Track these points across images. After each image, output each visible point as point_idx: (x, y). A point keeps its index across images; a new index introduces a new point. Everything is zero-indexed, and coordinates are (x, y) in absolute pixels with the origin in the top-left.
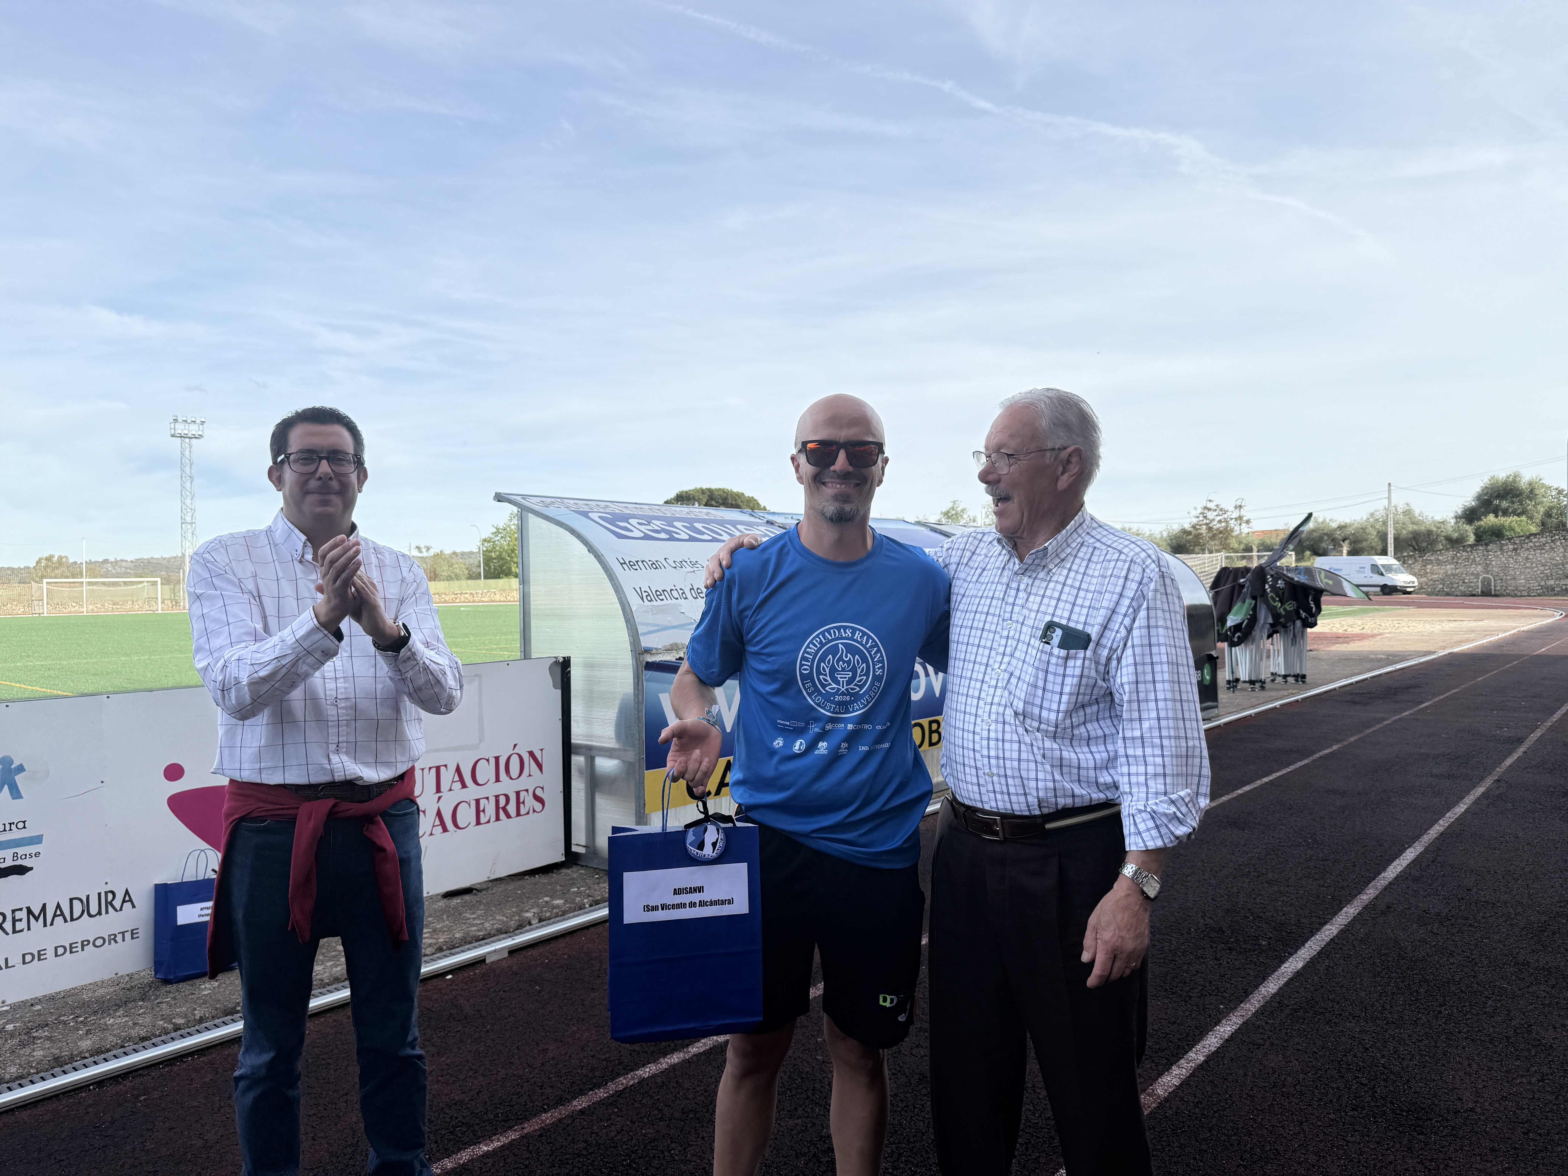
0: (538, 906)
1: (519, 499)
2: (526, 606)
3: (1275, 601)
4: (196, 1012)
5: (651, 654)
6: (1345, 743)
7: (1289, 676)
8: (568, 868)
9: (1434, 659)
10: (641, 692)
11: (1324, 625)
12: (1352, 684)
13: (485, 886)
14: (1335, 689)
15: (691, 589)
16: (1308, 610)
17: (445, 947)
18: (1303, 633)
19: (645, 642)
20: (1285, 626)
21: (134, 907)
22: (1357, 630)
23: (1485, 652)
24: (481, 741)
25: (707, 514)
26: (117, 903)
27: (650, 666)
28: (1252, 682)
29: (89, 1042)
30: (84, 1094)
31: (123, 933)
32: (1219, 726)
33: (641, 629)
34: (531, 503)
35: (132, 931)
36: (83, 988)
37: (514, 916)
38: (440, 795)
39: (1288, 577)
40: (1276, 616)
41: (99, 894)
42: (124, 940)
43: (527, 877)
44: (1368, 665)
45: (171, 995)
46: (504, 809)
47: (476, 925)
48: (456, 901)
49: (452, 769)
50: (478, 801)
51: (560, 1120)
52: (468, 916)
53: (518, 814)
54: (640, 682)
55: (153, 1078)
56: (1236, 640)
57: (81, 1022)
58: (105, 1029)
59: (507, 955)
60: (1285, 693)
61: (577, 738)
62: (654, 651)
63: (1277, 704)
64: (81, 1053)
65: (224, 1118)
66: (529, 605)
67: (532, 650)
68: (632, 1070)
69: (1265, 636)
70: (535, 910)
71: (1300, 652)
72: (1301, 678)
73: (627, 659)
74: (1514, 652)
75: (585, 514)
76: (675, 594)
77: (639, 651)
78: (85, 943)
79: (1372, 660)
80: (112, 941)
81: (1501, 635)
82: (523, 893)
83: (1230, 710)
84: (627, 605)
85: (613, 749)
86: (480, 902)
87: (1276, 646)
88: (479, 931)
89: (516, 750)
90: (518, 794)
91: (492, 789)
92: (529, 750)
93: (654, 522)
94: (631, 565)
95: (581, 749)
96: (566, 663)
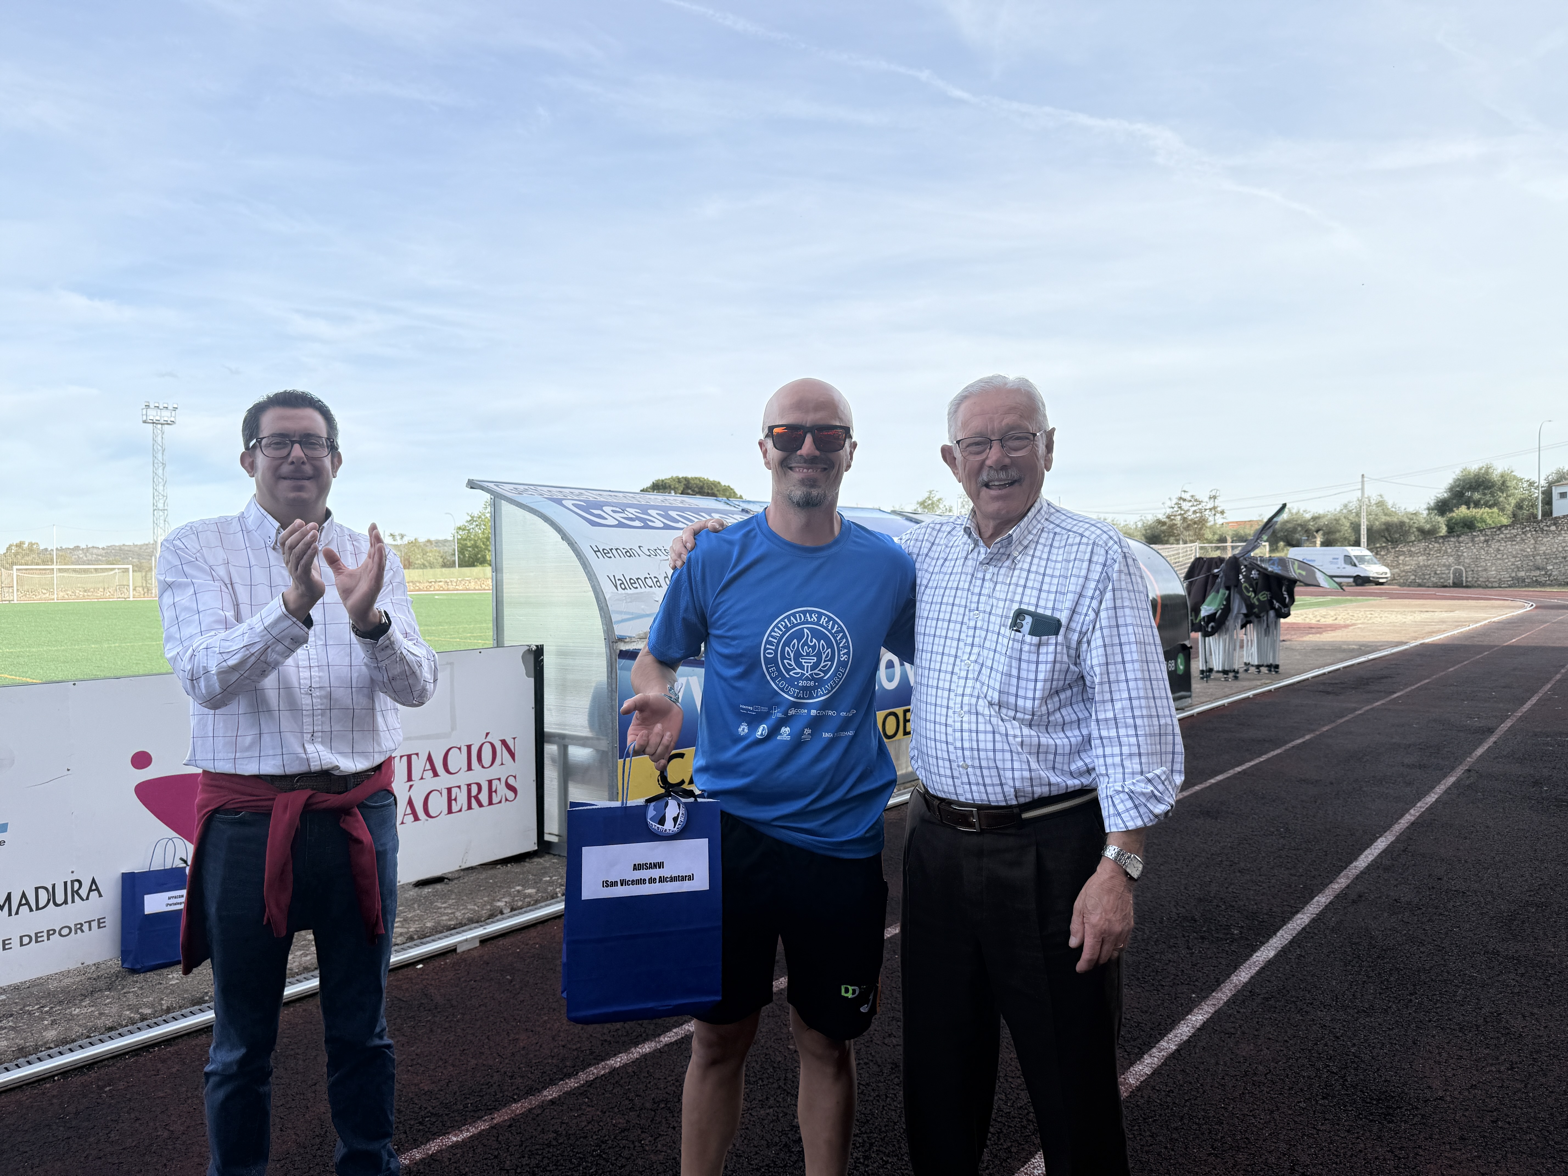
0: (510, 895)
1: (492, 485)
2: (499, 594)
3: (1248, 591)
4: (163, 1002)
5: (625, 642)
6: (1318, 733)
7: (1262, 666)
8: (541, 857)
9: (1406, 650)
10: (614, 681)
11: (1298, 615)
12: (1324, 674)
13: (457, 876)
14: (1307, 679)
16: (1282, 601)
17: (416, 937)
18: (1276, 624)
19: (619, 631)
20: (1258, 617)
21: (100, 895)
22: (1329, 621)
23: (1456, 642)
24: (453, 729)
25: (682, 502)
26: (84, 892)
27: (621, 655)
28: (1225, 672)
29: (54, 1033)
30: (48, 1085)
31: (90, 922)
32: (1192, 716)
33: (615, 618)
34: (505, 491)
35: (99, 920)
36: (49, 978)
37: (485, 905)
38: (411, 783)
39: (1262, 567)
40: (1250, 606)
41: (66, 883)
42: (90, 929)
43: (499, 866)
44: (1340, 656)
45: (138, 985)
46: (477, 798)
47: (447, 914)
48: (427, 890)
49: (424, 757)
50: (449, 790)
51: (530, 1110)
52: (439, 905)
53: (490, 803)
54: (614, 670)
55: (119, 1068)
56: (1209, 630)
57: (47, 1012)
58: (71, 1018)
59: (478, 944)
60: (1259, 683)
61: (549, 727)
62: (628, 640)
63: (1250, 694)
64: (46, 1043)
65: (192, 1110)
66: (502, 592)
67: (505, 638)
68: (602, 1060)
69: (1239, 626)
70: (507, 900)
71: (1274, 643)
72: (1274, 668)
73: (601, 648)
74: (1485, 643)
75: (559, 502)
76: (649, 582)
77: (612, 640)
78: (51, 932)
79: (1344, 651)
80: (79, 931)
81: (1472, 626)
82: (495, 883)
83: (1204, 699)
84: (600, 593)
85: (587, 738)
86: (451, 891)
87: (1250, 636)
88: (450, 920)
89: (489, 739)
90: (490, 782)
91: (464, 778)
92: (502, 738)
93: (628, 509)
94: (605, 553)
95: (553, 738)
96: (539, 651)
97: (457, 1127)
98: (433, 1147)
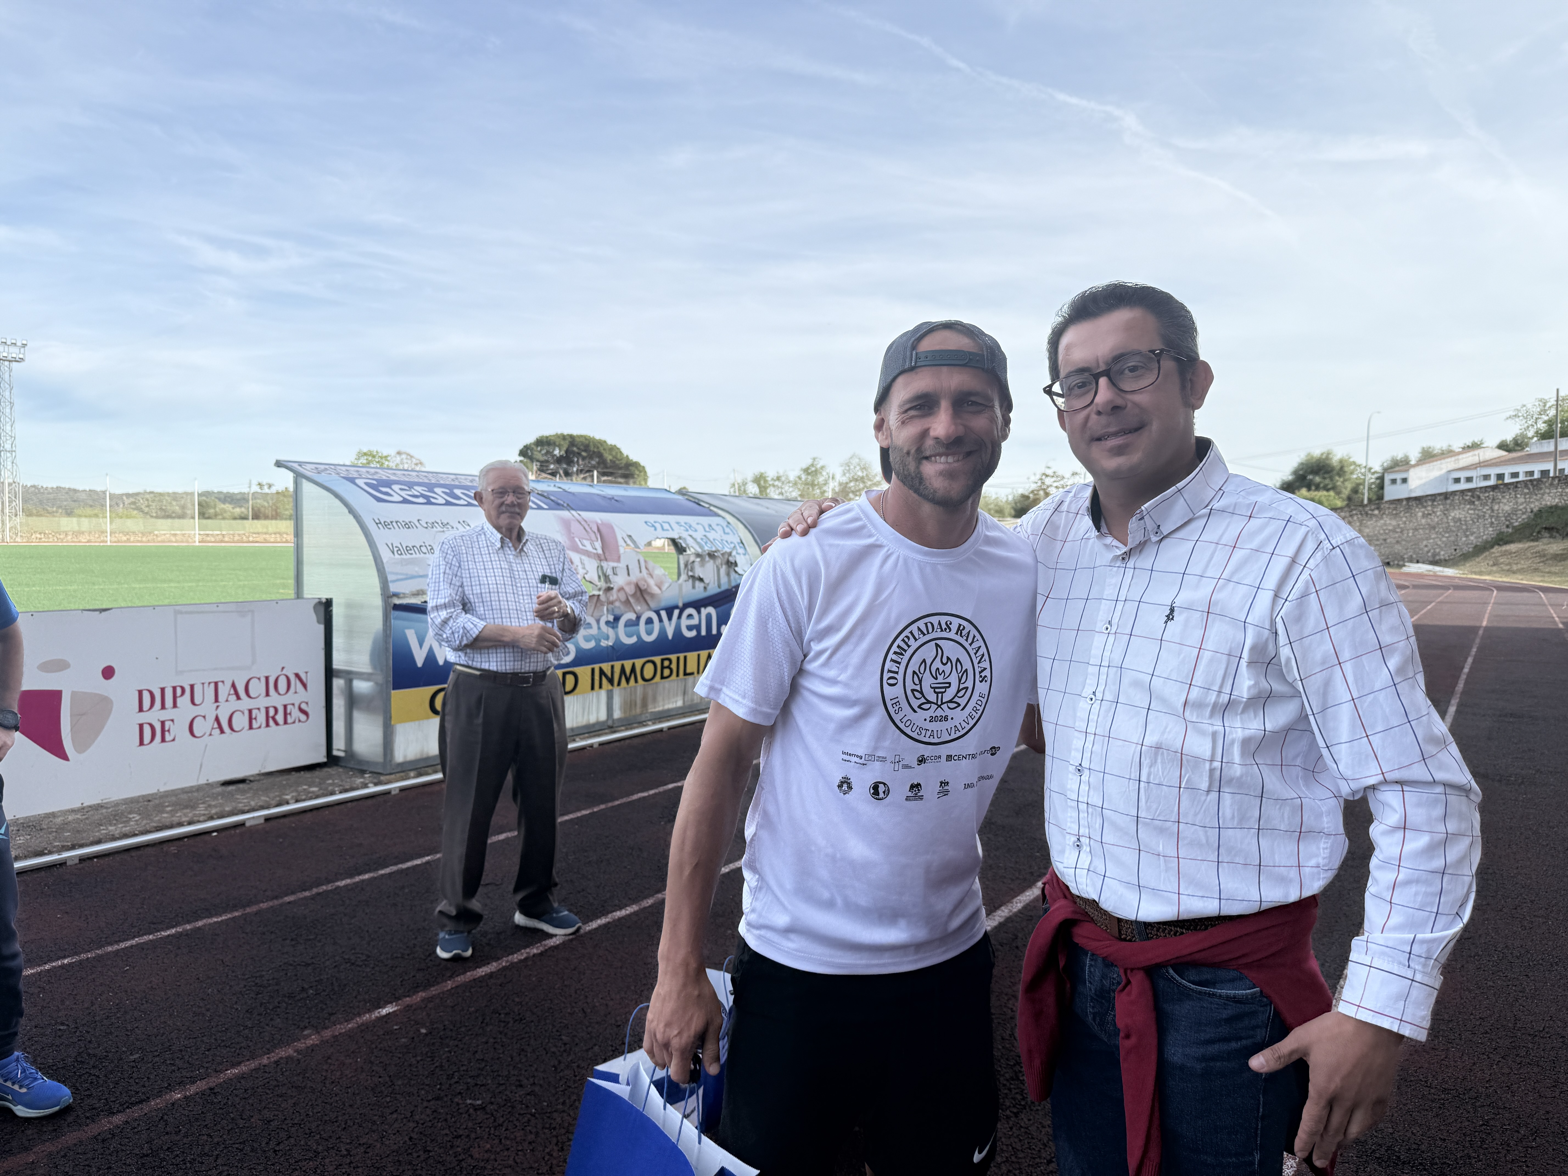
0: (297, 791)
1: (296, 465)
5: (399, 598)
8: (330, 767)
10: (389, 628)
13: (258, 778)
19: (393, 588)
24: (253, 663)
27: (397, 607)
33: (390, 578)
34: (307, 470)
37: (275, 796)
38: (217, 704)
43: (293, 773)
46: (273, 718)
47: (244, 802)
48: (231, 788)
49: (228, 684)
50: (250, 711)
51: (272, 907)
52: (238, 797)
53: (286, 722)
54: (389, 619)
59: (262, 821)
61: (338, 662)
62: (402, 595)
67: (303, 592)
68: (333, 882)
70: (294, 794)
73: (378, 602)
76: (424, 549)
77: (387, 595)
82: (287, 782)
84: (379, 557)
85: (371, 674)
88: (244, 805)
89: (284, 672)
90: (285, 707)
91: (263, 702)
92: (296, 672)
93: (416, 488)
94: (386, 525)
95: (340, 673)
96: (328, 604)
97: (217, 914)
98: (200, 924)
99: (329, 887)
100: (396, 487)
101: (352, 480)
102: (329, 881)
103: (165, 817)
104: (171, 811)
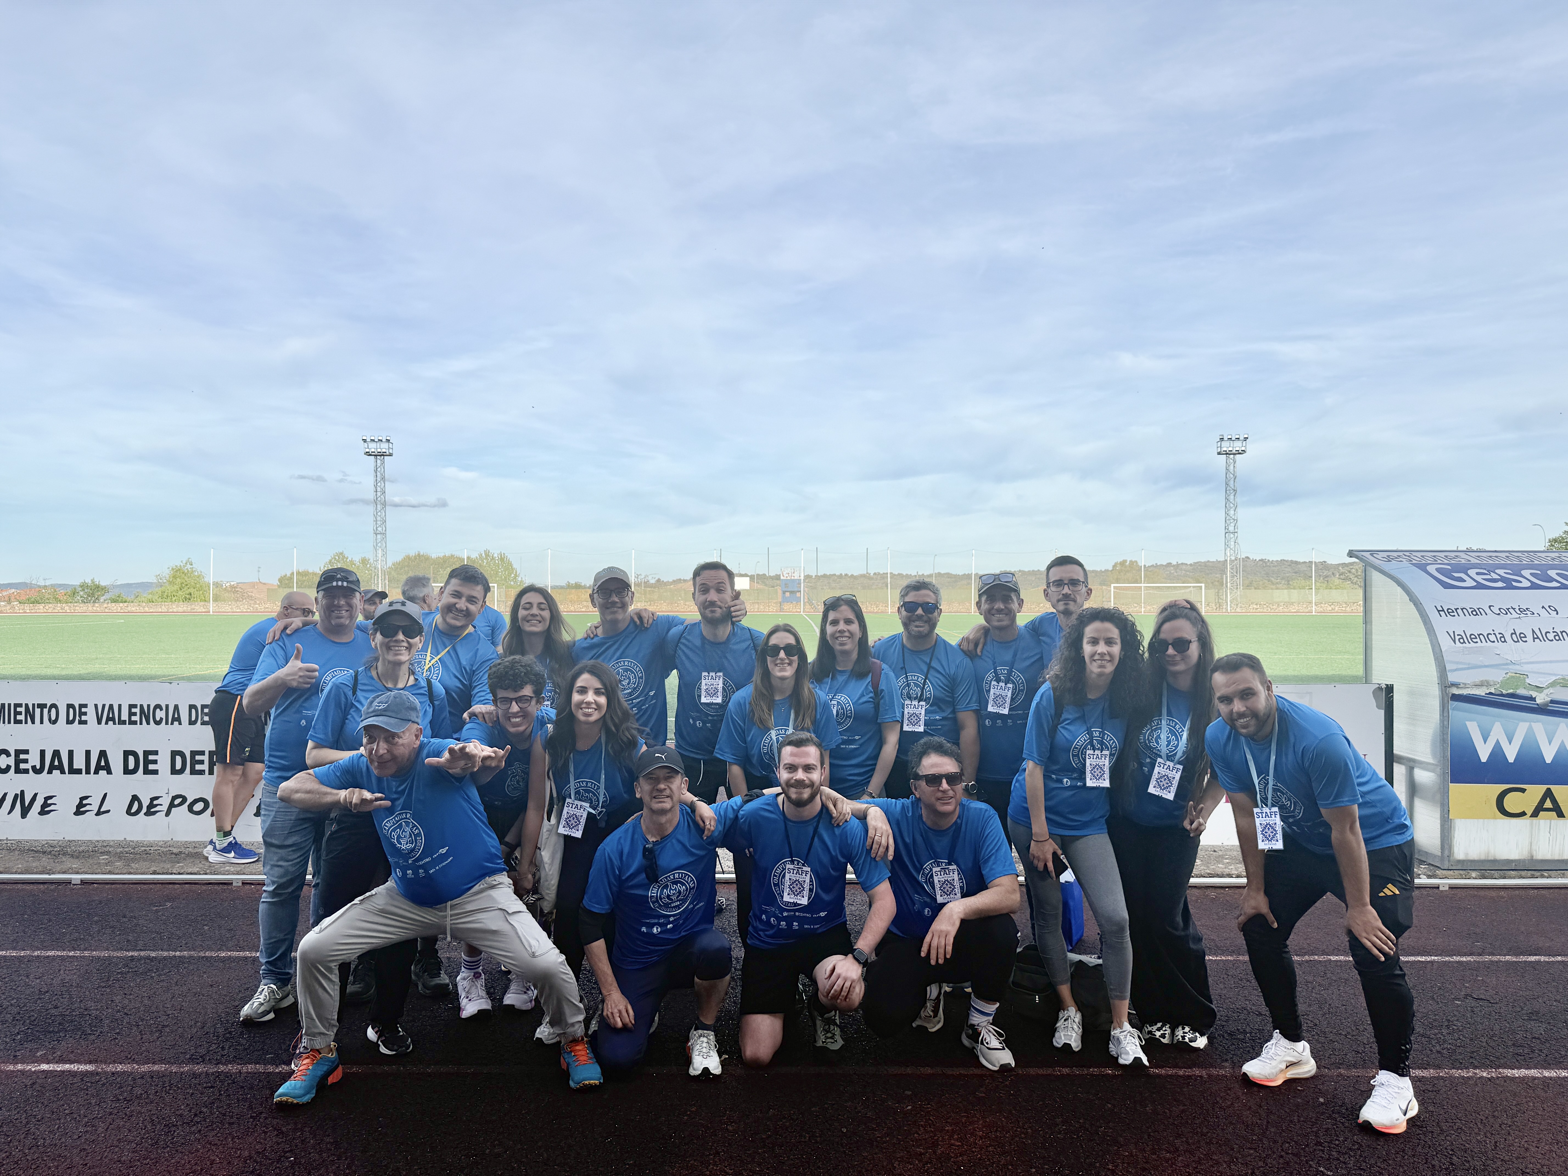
1: (1366, 554)
2: (1368, 641)
5: (1458, 688)
10: (1446, 718)
15: (1512, 634)
19: (1452, 678)
27: (1456, 698)
33: (1449, 667)
34: (1376, 559)
54: (1446, 710)
61: (1400, 751)
62: (1462, 685)
67: (1371, 675)
73: (1435, 691)
76: (1493, 638)
77: (1445, 685)
84: (1437, 645)
85: (1428, 763)
93: (1497, 571)
94: (1449, 612)
95: (1401, 760)
96: (1390, 689)
99: (1321, 958)
100: (1472, 572)
101: (1423, 567)
102: (1324, 953)
103: (1220, 868)
104: (1228, 863)
